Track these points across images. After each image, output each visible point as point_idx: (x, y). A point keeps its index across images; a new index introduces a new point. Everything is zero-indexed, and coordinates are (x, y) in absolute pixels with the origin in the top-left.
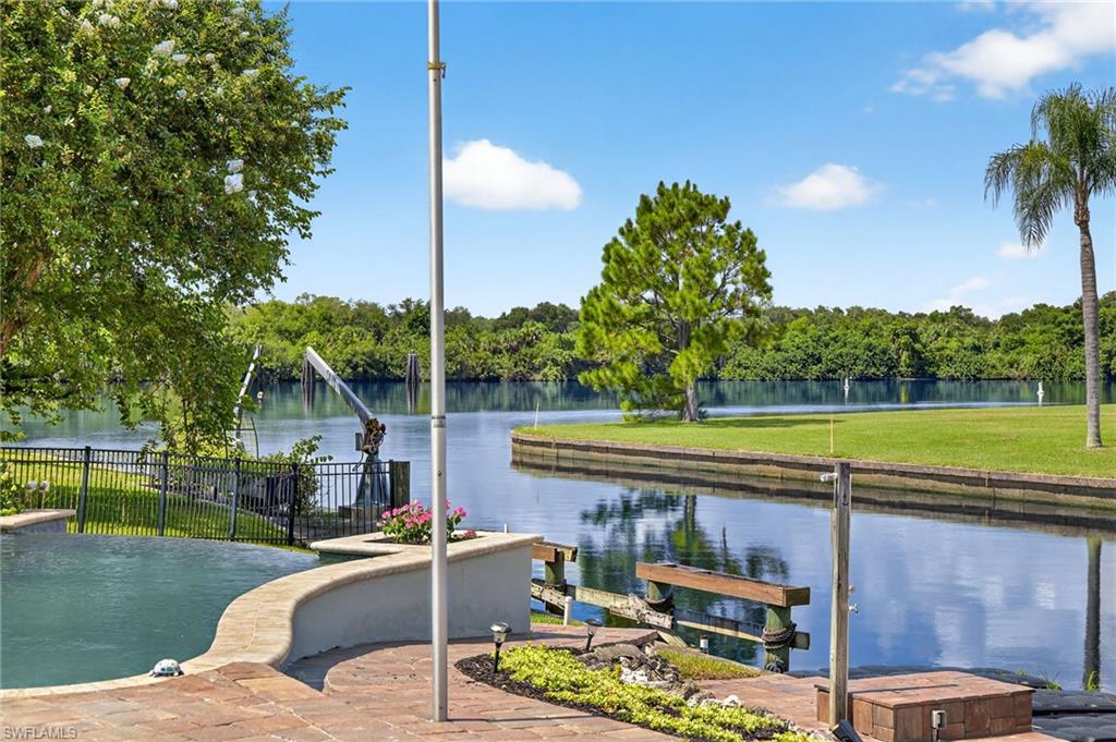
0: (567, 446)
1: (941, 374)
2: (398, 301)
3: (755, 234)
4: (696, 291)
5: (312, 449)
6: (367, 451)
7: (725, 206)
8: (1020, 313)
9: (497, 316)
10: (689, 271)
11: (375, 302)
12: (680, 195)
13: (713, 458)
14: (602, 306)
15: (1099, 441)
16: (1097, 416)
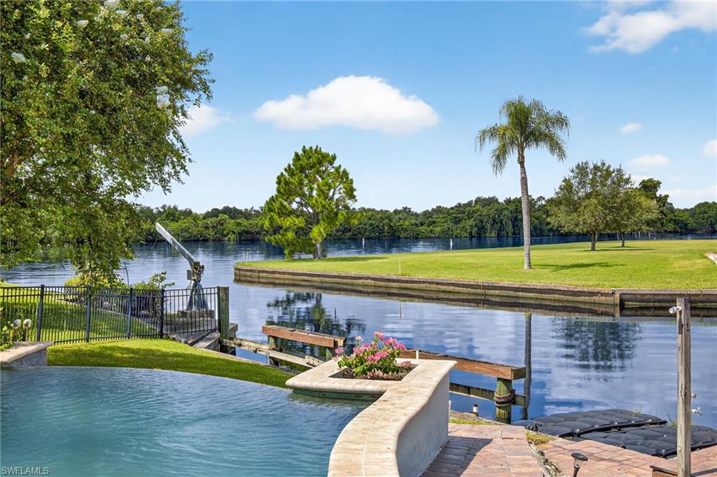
0: (263, 272)
1: (401, 236)
2: (159, 206)
3: (348, 171)
4: (322, 198)
5: (163, 279)
6: (194, 280)
7: (334, 158)
8: (430, 210)
9: (204, 212)
10: (319, 188)
11: (149, 206)
12: (313, 152)
13: (339, 277)
14: (276, 205)
15: (530, 266)
16: (529, 254)
